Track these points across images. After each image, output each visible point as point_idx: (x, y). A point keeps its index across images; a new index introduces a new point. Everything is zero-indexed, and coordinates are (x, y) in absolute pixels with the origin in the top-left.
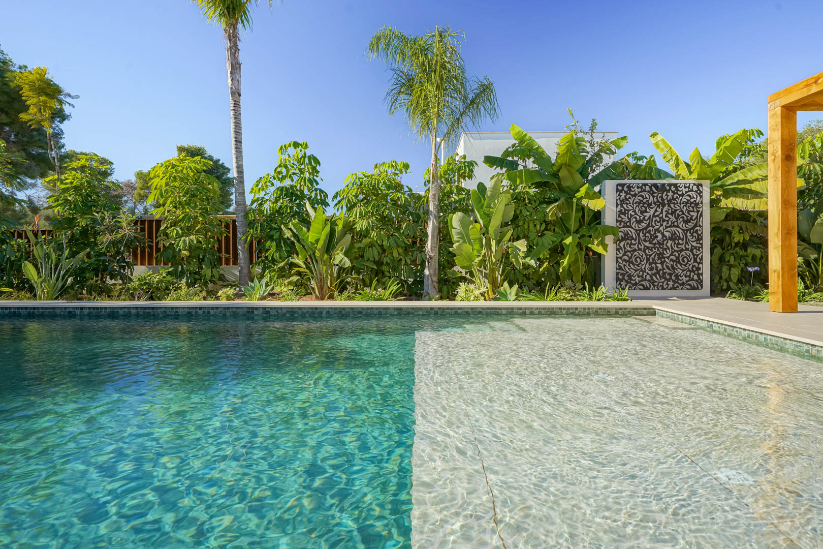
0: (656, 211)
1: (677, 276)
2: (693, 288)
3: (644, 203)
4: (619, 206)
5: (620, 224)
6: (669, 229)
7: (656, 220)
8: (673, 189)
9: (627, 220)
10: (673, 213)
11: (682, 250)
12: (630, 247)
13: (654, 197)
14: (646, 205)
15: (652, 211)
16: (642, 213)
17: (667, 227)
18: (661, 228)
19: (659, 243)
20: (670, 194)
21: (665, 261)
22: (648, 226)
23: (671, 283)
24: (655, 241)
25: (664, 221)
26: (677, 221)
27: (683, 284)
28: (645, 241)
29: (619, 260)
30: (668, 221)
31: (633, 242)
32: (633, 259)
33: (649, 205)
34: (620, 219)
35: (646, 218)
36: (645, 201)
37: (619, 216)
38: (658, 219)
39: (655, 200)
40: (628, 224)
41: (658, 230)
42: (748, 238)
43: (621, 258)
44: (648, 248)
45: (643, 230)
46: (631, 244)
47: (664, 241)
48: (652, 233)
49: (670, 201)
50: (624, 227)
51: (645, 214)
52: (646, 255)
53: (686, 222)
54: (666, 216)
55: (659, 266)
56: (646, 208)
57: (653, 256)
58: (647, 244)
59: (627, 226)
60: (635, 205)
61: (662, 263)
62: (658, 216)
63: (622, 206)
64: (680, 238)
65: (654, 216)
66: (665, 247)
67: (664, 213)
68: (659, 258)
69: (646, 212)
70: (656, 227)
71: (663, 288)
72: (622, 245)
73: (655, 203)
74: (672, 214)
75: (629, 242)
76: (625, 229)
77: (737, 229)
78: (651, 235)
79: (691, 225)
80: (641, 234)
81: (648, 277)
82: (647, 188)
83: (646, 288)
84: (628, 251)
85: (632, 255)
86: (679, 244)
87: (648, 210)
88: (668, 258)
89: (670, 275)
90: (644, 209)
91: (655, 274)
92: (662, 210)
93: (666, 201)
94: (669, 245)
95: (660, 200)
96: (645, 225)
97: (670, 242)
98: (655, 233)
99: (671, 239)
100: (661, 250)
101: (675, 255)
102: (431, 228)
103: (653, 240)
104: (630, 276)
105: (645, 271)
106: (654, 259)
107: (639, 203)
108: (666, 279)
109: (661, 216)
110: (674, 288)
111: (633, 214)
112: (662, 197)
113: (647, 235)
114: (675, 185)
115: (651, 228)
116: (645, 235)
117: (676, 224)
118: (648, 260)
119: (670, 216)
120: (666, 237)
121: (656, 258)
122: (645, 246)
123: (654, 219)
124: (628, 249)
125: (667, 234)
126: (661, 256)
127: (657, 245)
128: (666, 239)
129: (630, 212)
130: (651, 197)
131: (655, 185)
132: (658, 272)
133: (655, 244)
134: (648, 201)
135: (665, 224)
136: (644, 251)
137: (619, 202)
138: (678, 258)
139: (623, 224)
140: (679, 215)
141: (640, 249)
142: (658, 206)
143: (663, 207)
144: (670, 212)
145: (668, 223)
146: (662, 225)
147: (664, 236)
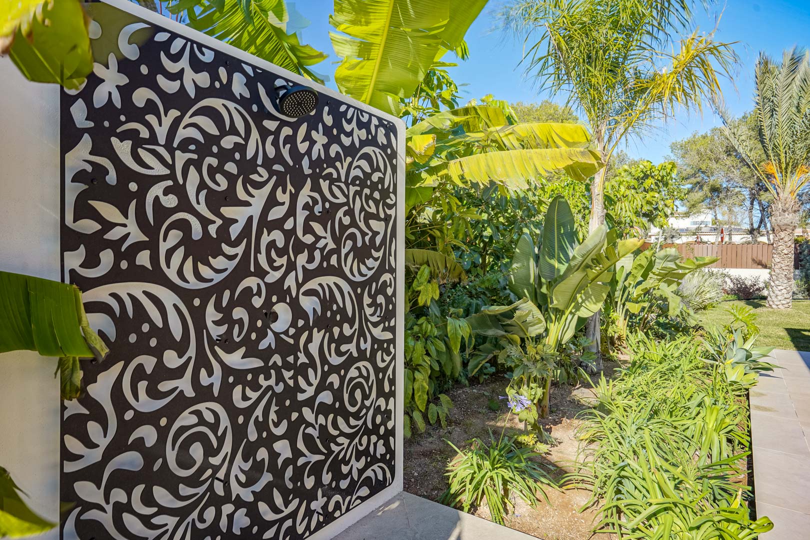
0: (271, 202)
3: (225, 156)
4: (86, 142)
5: (91, 261)
6: (313, 284)
7: (272, 244)
9: (137, 235)
10: (326, 217)
13: (264, 133)
14: (231, 167)
15: (260, 197)
16: (216, 201)
17: (309, 275)
18: (290, 282)
19: (283, 348)
21: (302, 420)
22: (242, 271)
24: (269, 341)
25: (299, 247)
26: (337, 251)
28: (228, 344)
29: (86, 490)
30: (312, 248)
31: (171, 359)
32: (171, 455)
33: (247, 167)
34: (89, 226)
35: (235, 231)
36: (228, 142)
37: (83, 210)
38: (278, 237)
39: (271, 152)
40: (143, 258)
41: (277, 290)
43: (92, 474)
44: (240, 376)
45: (218, 289)
46: (163, 372)
47: (296, 337)
48: (257, 302)
50: (115, 276)
51: (227, 211)
52: (233, 412)
54: (308, 230)
55: (283, 448)
56: (232, 179)
57: (259, 412)
58: (235, 359)
59: (137, 274)
60: (181, 158)
62: (278, 224)
63: (102, 147)
65: (265, 224)
66: (303, 359)
67: (301, 215)
68: (283, 414)
70: (273, 277)
72: (101, 390)
73: (268, 163)
74: (322, 221)
75: (149, 362)
76: (123, 289)
78: (254, 313)
80: (211, 314)
84: (142, 419)
85: (163, 433)
87: (241, 194)
88: (310, 402)
90: (223, 183)
91: (265, 496)
92: (294, 198)
93: (305, 162)
94: (314, 348)
95: (285, 152)
96: (231, 265)
97: (317, 336)
98: (268, 303)
100: (287, 374)
101: (332, 387)
103: (262, 335)
105: (227, 499)
106: (262, 426)
107: (203, 150)
109: (289, 225)
111: (170, 201)
112: (291, 140)
113: (239, 313)
115: (251, 282)
116: (227, 319)
117: (333, 260)
118: (239, 432)
119: (317, 227)
120: (305, 316)
121: (273, 416)
122: (227, 370)
123: (265, 239)
124: (145, 404)
125: (309, 304)
127: (277, 359)
128: (306, 327)
129: (157, 190)
130: (255, 135)
131: (269, 82)
133: (265, 355)
134: (241, 148)
135: (302, 259)
136: (225, 398)
137: (79, 111)
139: (107, 257)
140: (343, 228)
141: (203, 393)
142: (281, 183)
143: (299, 187)
144: (318, 209)
145: (311, 260)
146: (291, 266)
147: (298, 312)
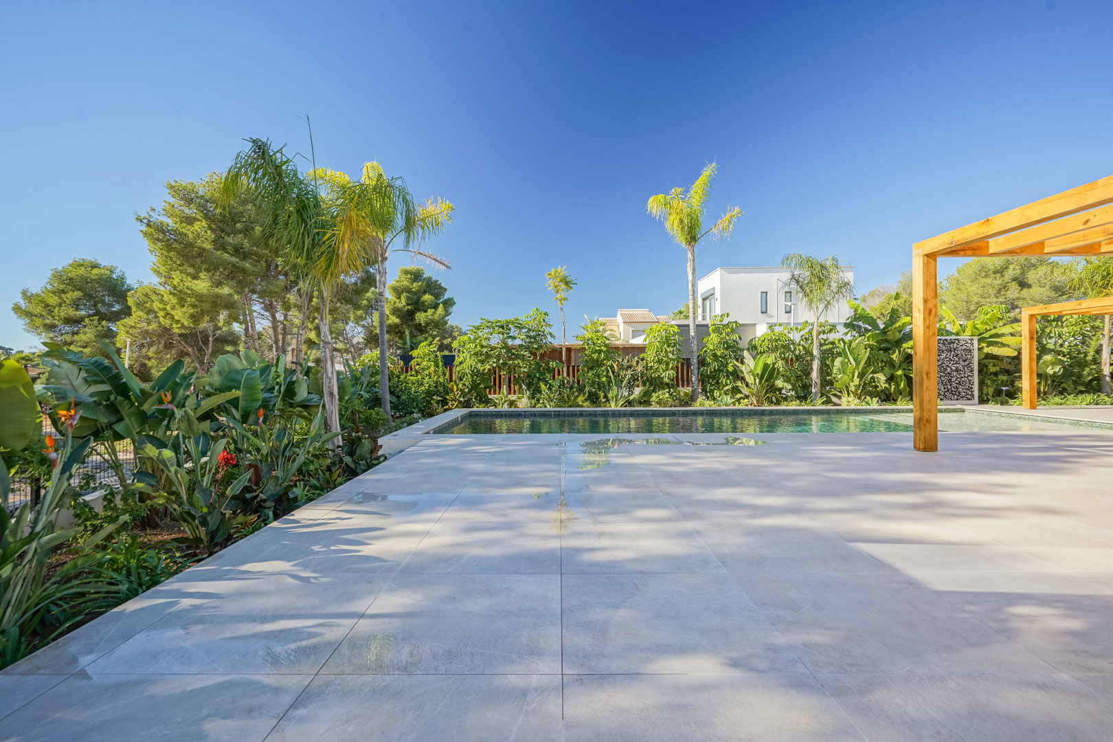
0: (947, 355)
1: (959, 393)
2: (969, 399)
6: (954, 365)
8: (957, 342)
11: (962, 377)
13: (945, 347)
18: (950, 365)
19: (948, 373)
20: (955, 345)
21: (952, 384)
22: (942, 363)
23: (956, 397)
24: (946, 372)
25: (951, 360)
27: (963, 397)
33: (943, 351)
38: (948, 360)
39: (946, 349)
42: (998, 370)
44: (942, 376)
47: (951, 372)
49: (955, 349)
53: (965, 361)
54: (953, 358)
55: (949, 387)
57: (945, 381)
58: (942, 374)
61: (950, 385)
62: (948, 358)
64: (961, 370)
65: (945, 358)
66: (952, 376)
67: (952, 356)
69: (941, 355)
70: (947, 364)
71: (951, 400)
74: (956, 357)
77: (992, 364)
78: (944, 369)
79: (967, 363)
81: (943, 393)
82: (942, 342)
86: (960, 374)
88: (954, 382)
89: (955, 391)
91: (946, 391)
92: (950, 354)
93: (952, 349)
95: (949, 348)
97: (955, 373)
98: (946, 368)
99: (955, 371)
100: (950, 377)
101: (958, 380)
102: (816, 365)
108: (953, 394)
109: (950, 358)
110: (957, 399)
112: (950, 346)
113: (942, 368)
114: (958, 340)
115: (944, 365)
117: (958, 362)
118: (942, 383)
121: (947, 382)
123: (946, 360)
125: (953, 368)
126: (950, 381)
128: (953, 371)
131: (946, 340)
132: (948, 390)
134: (942, 349)
135: (952, 362)
138: (959, 382)
142: (948, 352)
143: (951, 352)
144: (955, 355)
145: (954, 362)
146: (950, 363)
147: (951, 369)
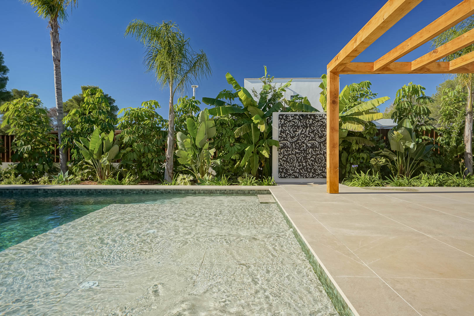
0: (302, 131)
1: (315, 170)
2: (324, 177)
3: (295, 126)
4: (281, 128)
5: (281, 139)
6: (310, 142)
7: (302, 136)
8: (312, 117)
9: (285, 136)
11: (318, 154)
12: (287, 153)
13: (301, 122)
14: (296, 127)
15: (300, 131)
16: (294, 132)
17: (309, 141)
18: (305, 141)
19: (304, 150)
20: (311, 121)
21: (307, 161)
22: (298, 140)
23: (311, 174)
24: (302, 149)
25: (307, 137)
26: (315, 137)
27: (318, 175)
28: (296, 149)
29: (280, 160)
30: (309, 137)
31: (289, 149)
32: (289, 160)
33: (298, 127)
34: (281, 136)
35: (296, 135)
36: (296, 125)
37: (280, 134)
38: (303, 136)
39: (302, 124)
40: (286, 138)
41: (303, 142)
42: (361, 147)
43: (281, 159)
44: (297, 153)
45: (295, 142)
46: (288, 151)
47: (307, 149)
48: (300, 144)
49: (310, 125)
50: (283, 140)
51: (296, 133)
52: (296, 157)
54: (309, 134)
55: (304, 164)
56: (296, 129)
57: (300, 158)
58: (297, 151)
59: (285, 140)
60: (290, 127)
61: (306, 162)
62: (303, 134)
63: (282, 128)
64: (316, 147)
65: (301, 134)
66: (308, 152)
67: (307, 132)
68: (304, 159)
69: (296, 131)
70: (302, 141)
71: (306, 177)
72: (282, 151)
73: (302, 126)
74: (312, 133)
75: (286, 149)
76: (284, 141)
78: (300, 145)
80: (293, 145)
81: (298, 171)
82: (297, 117)
83: (296, 177)
84: (285, 155)
85: (288, 157)
86: (316, 151)
87: (297, 130)
88: (309, 159)
89: (311, 169)
90: (295, 129)
91: (301, 169)
92: (306, 130)
93: (308, 125)
94: (310, 151)
95: (305, 124)
96: (296, 139)
97: (310, 150)
98: (302, 144)
99: (311, 147)
100: (305, 154)
101: (313, 157)
103: (301, 148)
104: (287, 170)
105: (296, 167)
106: (301, 160)
107: (292, 126)
108: (308, 172)
109: (305, 134)
110: (313, 177)
111: (289, 132)
112: (306, 122)
113: (297, 145)
114: (314, 115)
115: (299, 141)
116: (295, 145)
117: (314, 138)
118: (297, 160)
119: (311, 134)
120: (308, 146)
121: (302, 159)
122: (296, 152)
123: (301, 136)
124: (286, 153)
125: (309, 145)
126: (305, 158)
127: (303, 152)
128: (308, 148)
129: (287, 131)
130: (300, 123)
131: (302, 115)
132: (303, 168)
133: (301, 151)
134: (298, 125)
135: (308, 138)
136: (295, 155)
137: (280, 125)
138: (315, 159)
139: (282, 138)
140: (316, 133)
141: (293, 154)
142: (304, 128)
143: (307, 129)
144: (311, 131)
145: (309, 138)
146: (306, 139)
147: (307, 145)
